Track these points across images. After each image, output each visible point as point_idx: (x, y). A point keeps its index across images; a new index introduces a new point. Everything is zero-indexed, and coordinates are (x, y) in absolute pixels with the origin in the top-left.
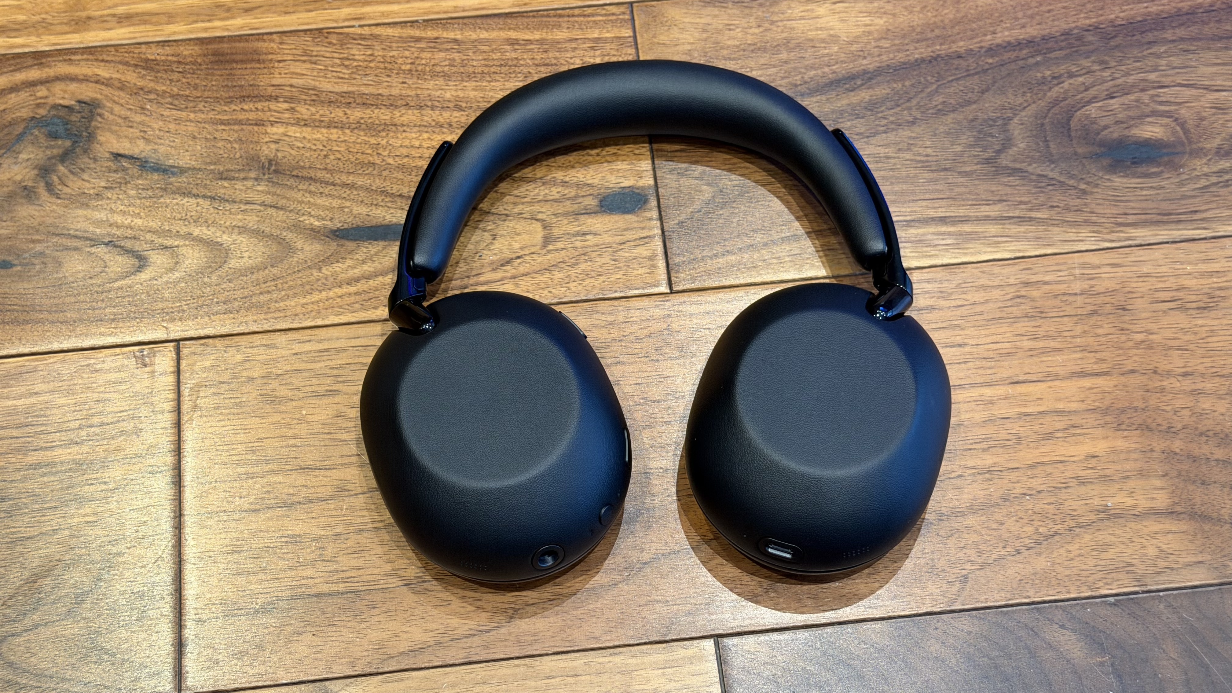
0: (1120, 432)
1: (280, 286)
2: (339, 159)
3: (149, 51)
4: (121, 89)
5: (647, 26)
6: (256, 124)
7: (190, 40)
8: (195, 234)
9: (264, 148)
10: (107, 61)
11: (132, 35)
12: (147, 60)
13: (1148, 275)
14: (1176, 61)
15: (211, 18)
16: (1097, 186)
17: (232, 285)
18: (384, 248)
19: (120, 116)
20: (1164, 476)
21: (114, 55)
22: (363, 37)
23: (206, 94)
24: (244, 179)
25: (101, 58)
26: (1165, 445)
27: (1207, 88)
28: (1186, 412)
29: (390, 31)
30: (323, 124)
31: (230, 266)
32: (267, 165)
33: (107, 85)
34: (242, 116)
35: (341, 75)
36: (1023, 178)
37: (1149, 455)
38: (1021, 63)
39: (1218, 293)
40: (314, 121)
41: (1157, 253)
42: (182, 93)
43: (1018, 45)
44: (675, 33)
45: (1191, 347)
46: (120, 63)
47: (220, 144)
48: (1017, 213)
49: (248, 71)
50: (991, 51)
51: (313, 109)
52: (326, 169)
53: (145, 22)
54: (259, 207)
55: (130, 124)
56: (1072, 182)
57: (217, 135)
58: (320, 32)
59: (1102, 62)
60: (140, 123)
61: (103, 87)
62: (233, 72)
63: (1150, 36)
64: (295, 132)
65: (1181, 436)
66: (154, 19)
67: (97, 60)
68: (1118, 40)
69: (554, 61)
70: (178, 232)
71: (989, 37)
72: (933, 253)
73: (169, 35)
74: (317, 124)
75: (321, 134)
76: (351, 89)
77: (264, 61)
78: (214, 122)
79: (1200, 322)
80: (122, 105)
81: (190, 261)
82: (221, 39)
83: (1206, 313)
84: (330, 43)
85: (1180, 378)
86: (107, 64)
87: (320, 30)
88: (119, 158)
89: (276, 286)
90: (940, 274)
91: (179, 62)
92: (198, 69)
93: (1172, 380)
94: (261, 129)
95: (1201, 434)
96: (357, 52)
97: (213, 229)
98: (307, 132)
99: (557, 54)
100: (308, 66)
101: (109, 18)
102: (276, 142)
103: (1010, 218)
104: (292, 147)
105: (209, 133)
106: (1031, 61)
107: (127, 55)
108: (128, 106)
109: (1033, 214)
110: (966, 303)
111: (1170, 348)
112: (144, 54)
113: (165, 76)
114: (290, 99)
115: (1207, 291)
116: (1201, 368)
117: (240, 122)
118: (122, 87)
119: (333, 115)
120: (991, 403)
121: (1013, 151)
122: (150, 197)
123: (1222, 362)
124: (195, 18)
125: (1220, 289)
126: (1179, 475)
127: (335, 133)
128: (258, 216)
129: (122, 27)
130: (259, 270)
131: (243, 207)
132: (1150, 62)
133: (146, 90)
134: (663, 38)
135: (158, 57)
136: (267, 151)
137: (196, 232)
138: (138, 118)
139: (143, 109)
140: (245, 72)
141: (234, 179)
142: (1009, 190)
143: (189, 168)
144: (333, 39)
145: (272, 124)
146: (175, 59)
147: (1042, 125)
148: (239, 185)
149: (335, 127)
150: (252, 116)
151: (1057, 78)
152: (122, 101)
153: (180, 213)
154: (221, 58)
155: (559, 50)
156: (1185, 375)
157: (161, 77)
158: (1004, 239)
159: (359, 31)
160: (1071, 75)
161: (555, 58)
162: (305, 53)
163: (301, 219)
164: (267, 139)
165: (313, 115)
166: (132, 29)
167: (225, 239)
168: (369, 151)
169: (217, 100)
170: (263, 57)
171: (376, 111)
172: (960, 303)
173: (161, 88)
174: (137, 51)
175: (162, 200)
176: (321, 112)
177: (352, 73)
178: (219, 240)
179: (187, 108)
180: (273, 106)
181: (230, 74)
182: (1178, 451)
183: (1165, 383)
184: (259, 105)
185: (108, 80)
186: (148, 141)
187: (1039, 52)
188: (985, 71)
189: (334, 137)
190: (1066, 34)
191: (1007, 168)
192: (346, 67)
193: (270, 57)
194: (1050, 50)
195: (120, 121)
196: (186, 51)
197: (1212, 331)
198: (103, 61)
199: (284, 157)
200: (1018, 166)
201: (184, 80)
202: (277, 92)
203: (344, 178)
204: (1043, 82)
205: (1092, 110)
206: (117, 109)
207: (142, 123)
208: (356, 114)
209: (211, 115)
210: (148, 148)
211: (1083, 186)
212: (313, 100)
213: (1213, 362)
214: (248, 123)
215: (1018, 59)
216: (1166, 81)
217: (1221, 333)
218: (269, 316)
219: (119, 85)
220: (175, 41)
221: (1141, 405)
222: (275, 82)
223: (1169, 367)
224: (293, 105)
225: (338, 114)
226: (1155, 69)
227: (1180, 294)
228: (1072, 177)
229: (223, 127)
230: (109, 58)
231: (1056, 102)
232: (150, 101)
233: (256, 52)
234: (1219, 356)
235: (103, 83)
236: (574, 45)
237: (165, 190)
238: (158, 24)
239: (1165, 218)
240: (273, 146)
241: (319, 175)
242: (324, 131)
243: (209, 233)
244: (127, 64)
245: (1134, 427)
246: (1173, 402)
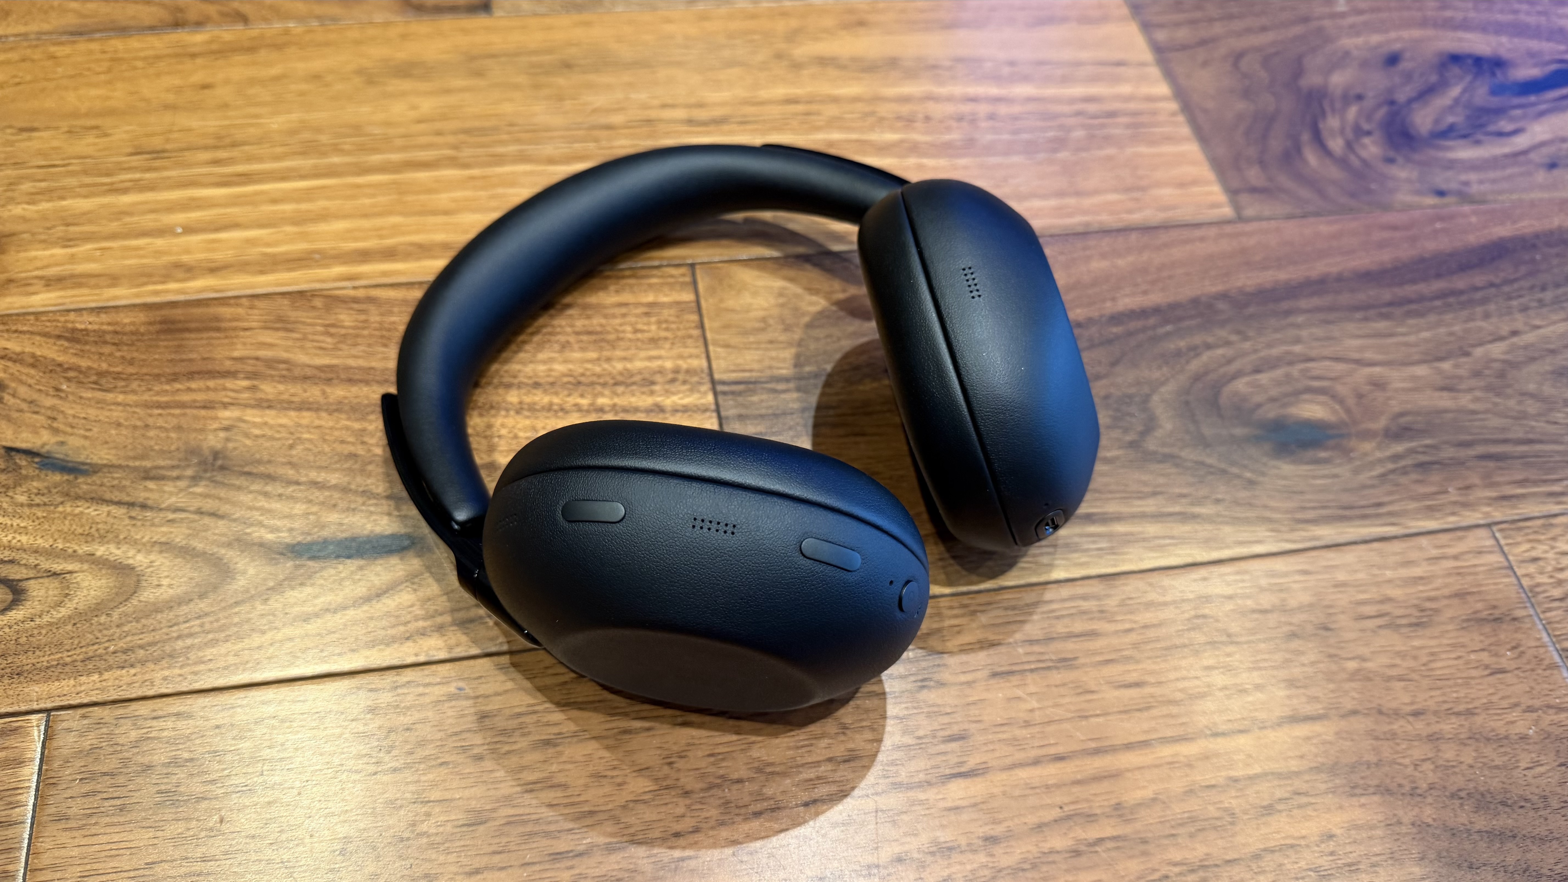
0: (1355, 799)
1: (207, 627)
2: (310, 450)
3: (79, 319)
4: (33, 366)
5: (712, 290)
6: (204, 407)
7: (134, 306)
8: (99, 554)
9: (211, 437)
10: (21, 332)
11: (60, 301)
12: (74, 330)
13: (1344, 584)
14: (1319, 331)
15: (166, 278)
16: (1263, 474)
17: (139, 626)
18: (361, 568)
19: (24, 400)
20: (1422, 859)
21: (32, 325)
22: (355, 300)
23: (144, 370)
24: (178, 478)
25: (14, 328)
26: (1414, 813)
27: (1359, 362)
28: (1427, 766)
29: (392, 294)
30: (293, 406)
31: (142, 598)
32: (210, 458)
33: (15, 361)
34: (186, 398)
35: (323, 345)
36: (1177, 465)
37: (1397, 829)
38: (1150, 333)
39: (1428, 605)
40: (281, 402)
41: (1349, 556)
42: (112, 369)
43: (1143, 313)
44: (747, 299)
45: (1415, 676)
46: (39, 334)
47: (151, 433)
48: (1177, 509)
49: (204, 342)
50: (1116, 319)
51: (281, 387)
52: (290, 463)
53: (80, 285)
54: (192, 516)
55: (36, 409)
56: (1235, 470)
57: (150, 421)
58: (300, 296)
59: (1238, 332)
60: (49, 408)
61: (9, 364)
62: (184, 343)
63: (1285, 305)
64: (253, 416)
65: (1430, 800)
66: (93, 281)
67: (8, 331)
68: (1251, 310)
69: (599, 329)
70: (75, 551)
71: (1108, 304)
72: (1084, 559)
73: (108, 300)
74: (285, 405)
75: (288, 419)
76: (335, 361)
77: (225, 330)
78: (147, 405)
79: (1416, 643)
80: (30, 386)
81: (85, 592)
82: (173, 304)
83: (1420, 632)
84: (314, 308)
85: (1411, 719)
86: (22, 336)
87: (301, 293)
88: (13, 453)
89: (202, 625)
90: (1096, 587)
91: (116, 332)
92: (138, 340)
93: (1402, 722)
94: (210, 413)
95: (1453, 796)
96: (346, 318)
97: (124, 548)
98: (271, 417)
99: (603, 321)
100: (281, 334)
101: (35, 281)
102: (227, 429)
103: (1171, 514)
104: (247, 435)
105: (140, 419)
106: (1161, 331)
107: (48, 324)
108: (38, 387)
109: (1197, 510)
110: (1134, 626)
111: (1390, 679)
112: (73, 322)
113: (93, 350)
114: (253, 375)
115: (1416, 602)
116: (1431, 703)
117: (182, 405)
118: (35, 362)
119: (305, 395)
120: (1190, 766)
121: (1159, 433)
122: (45, 504)
123: (1455, 695)
124: (145, 279)
125: (1430, 599)
126: (1439, 857)
127: (307, 417)
128: (189, 528)
129: (49, 291)
130: (180, 604)
131: (171, 516)
132: (1292, 333)
133: (66, 366)
134: (730, 303)
135: (90, 327)
136: (213, 441)
137: (101, 551)
138: (49, 402)
139: (58, 390)
140: (199, 343)
141: (163, 478)
142: (1161, 480)
143: (105, 466)
144: (318, 302)
145: (225, 406)
146: (110, 328)
147: (1187, 403)
148: (169, 487)
149: (309, 409)
150: (200, 397)
151: (1195, 350)
152: (31, 381)
153: (82, 526)
154: (172, 327)
155: (606, 316)
156: (1416, 714)
157: (89, 351)
158: (1168, 541)
159: (352, 293)
160: (1209, 347)
161: (601, 325)
162: (280, 319)
163: (248, 531)
164: (216, 425)
165: (280, 393)
166: (62, 293)
167: (139, 559)
168: (351, 439)
169: (157, 377)
170: (223, 325)
171: (365, 389)
172: (1127, 626)
173: (84, 363)
174: (62, 319)
175: (60, 509)
176: (292, 391)
177: (338, 342)
178: (131, 561)
179: (115, 387)
180: (229, 383)
181: (179, 346)
182: (1430, 821)
183: (1395, 727)
184: (211, 383)
185: (18, 354)
186: (56, 431)
187: (1167, 322)
188: (1110, 342)
189: (305, 422)
190: (1195, 302)
191: (1155, 453)
192: (331, 335)
193: (235, 324)
194: (1180, 319)
195: (24, 406)
196: (126, 319)
197: (1432, 654)
198: (16, 331)
199: (235, 449)
200: (1166, 450)
201: (118, 354)
202: (239, 366)
203: (313, 475)
204: (1178, 354)
205: (1241, 385)
206: (23, 391)
207: (53, 408)
208: (338, 392)
209: (146, 397)
210: (54, 439)
211: (1248, 475)
212: (284, 377)
213: (1444, 694)
214: (193, 405)
215: (1144, 329)
216: (1314, 353)
217: (1444, 656)
218: (186, 670)
219: (31, 361)
220: (114, 307)
221: (1373, 759)
222: (236, 354)
223: (1394, 705)
224: (255, 383)
225: (314, 393)
226: (1298, 341)
227: (1386, 608)
228: (1233, 464)
229: (159, 411)
230: (25, 328)
231: (1197, 378)
232: (69, 380)
233: (217, 319)
234: (1450, 687)
235: (10, 359)
236: (624, 310)
237: (67, 495)
238: (97, 286)
239: (1347, 513)
240: (222, 434)
241: (281, 471)
242: (293, 414)
243: (118, 552)
244: (46, 335)
245: (1372, 790)
246: (1409, 752)
